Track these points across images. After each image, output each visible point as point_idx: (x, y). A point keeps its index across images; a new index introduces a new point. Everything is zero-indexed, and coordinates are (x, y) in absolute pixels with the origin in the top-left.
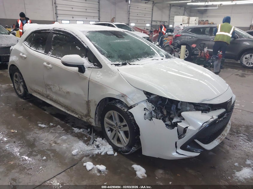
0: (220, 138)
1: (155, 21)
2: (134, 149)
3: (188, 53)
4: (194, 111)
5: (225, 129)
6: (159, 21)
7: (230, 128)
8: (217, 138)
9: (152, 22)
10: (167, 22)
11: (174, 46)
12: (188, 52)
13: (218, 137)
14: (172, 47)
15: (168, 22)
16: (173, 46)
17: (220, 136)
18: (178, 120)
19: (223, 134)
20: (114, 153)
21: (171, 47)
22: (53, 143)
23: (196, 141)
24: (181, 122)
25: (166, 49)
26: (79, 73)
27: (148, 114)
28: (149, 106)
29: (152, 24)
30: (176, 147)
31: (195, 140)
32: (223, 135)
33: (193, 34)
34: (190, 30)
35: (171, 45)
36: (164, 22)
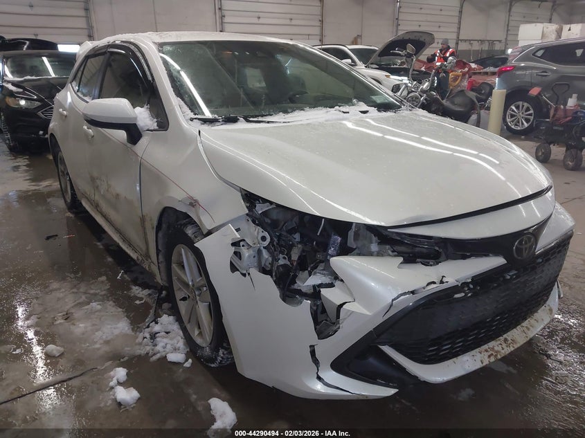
0: (493, 349)
1: (466, 41)
2: (223, 354)
3: (530, 115)
4: (390, 255)
5: (525, 324)
6: (478, 41)
7: (546, 322)
8: (477, 350)
9: (457, 44)
10: (500, 41)
11: (480, 94)
12: (532, 112)
13: (486, 347)
14: (472, 95)
15: (504, 41)
16: (475, 94)
17: (491, 344)
18: (326, 280)
19: (509, 339)
20: (187, 360)
21: (467, 94)
22: (60, 318)
23: (387, 349)
24: (331, 285)
25: (456, 103)
26: (129, 145)
27: (249, 256)
28: (254, 234)
29: (459, 49)
30: (316, 362)
31: (380, 347)
32: (506, 340)
33: (548, 64)
34: (540, 53)
35: (472, 90)
36: (492, 42)
